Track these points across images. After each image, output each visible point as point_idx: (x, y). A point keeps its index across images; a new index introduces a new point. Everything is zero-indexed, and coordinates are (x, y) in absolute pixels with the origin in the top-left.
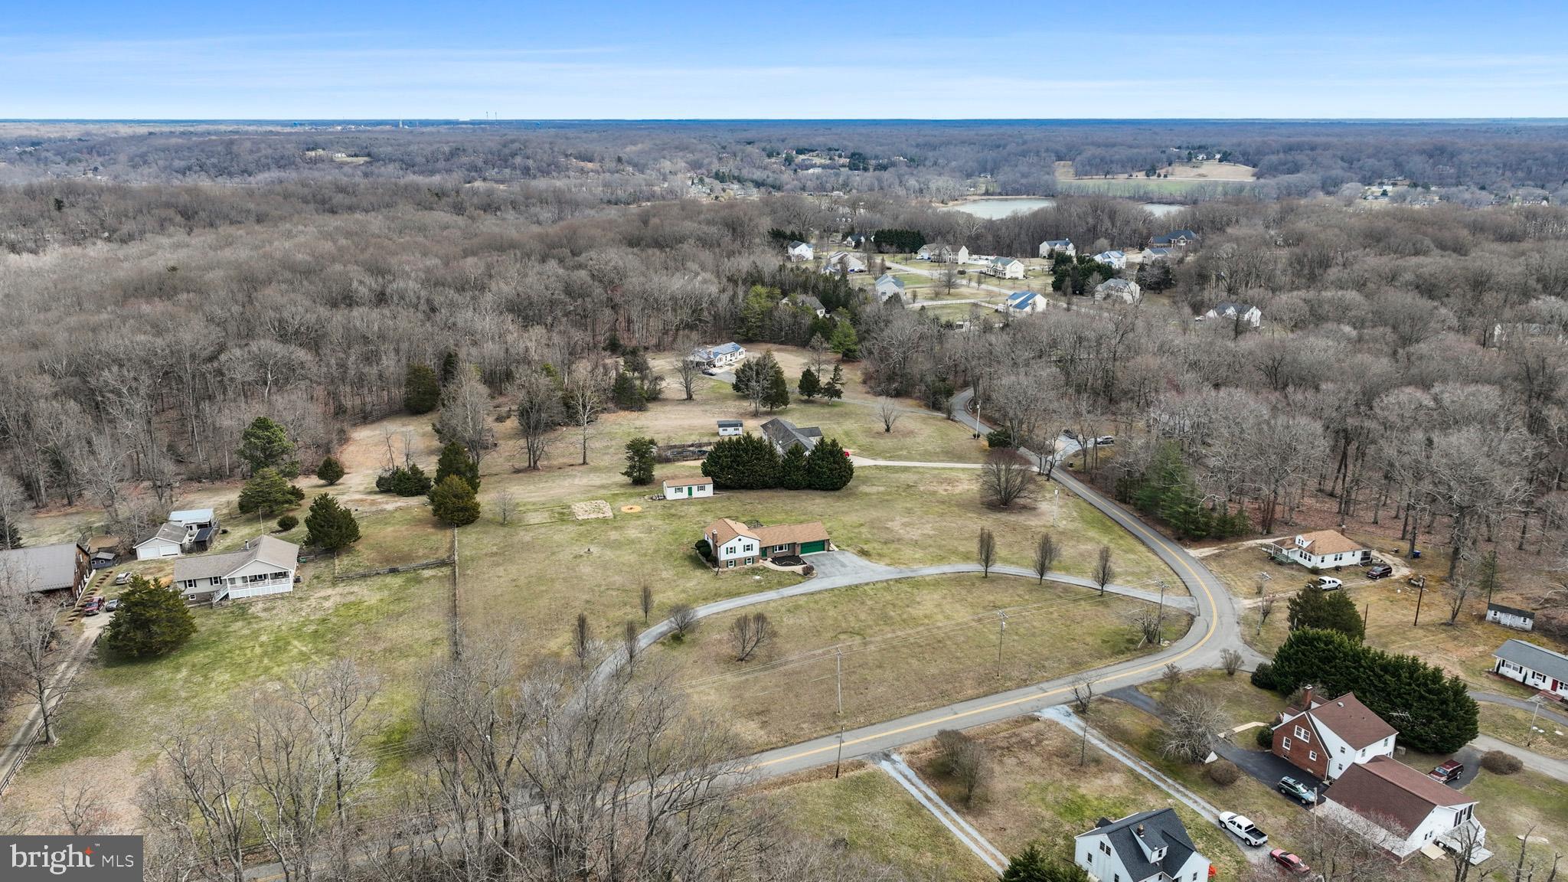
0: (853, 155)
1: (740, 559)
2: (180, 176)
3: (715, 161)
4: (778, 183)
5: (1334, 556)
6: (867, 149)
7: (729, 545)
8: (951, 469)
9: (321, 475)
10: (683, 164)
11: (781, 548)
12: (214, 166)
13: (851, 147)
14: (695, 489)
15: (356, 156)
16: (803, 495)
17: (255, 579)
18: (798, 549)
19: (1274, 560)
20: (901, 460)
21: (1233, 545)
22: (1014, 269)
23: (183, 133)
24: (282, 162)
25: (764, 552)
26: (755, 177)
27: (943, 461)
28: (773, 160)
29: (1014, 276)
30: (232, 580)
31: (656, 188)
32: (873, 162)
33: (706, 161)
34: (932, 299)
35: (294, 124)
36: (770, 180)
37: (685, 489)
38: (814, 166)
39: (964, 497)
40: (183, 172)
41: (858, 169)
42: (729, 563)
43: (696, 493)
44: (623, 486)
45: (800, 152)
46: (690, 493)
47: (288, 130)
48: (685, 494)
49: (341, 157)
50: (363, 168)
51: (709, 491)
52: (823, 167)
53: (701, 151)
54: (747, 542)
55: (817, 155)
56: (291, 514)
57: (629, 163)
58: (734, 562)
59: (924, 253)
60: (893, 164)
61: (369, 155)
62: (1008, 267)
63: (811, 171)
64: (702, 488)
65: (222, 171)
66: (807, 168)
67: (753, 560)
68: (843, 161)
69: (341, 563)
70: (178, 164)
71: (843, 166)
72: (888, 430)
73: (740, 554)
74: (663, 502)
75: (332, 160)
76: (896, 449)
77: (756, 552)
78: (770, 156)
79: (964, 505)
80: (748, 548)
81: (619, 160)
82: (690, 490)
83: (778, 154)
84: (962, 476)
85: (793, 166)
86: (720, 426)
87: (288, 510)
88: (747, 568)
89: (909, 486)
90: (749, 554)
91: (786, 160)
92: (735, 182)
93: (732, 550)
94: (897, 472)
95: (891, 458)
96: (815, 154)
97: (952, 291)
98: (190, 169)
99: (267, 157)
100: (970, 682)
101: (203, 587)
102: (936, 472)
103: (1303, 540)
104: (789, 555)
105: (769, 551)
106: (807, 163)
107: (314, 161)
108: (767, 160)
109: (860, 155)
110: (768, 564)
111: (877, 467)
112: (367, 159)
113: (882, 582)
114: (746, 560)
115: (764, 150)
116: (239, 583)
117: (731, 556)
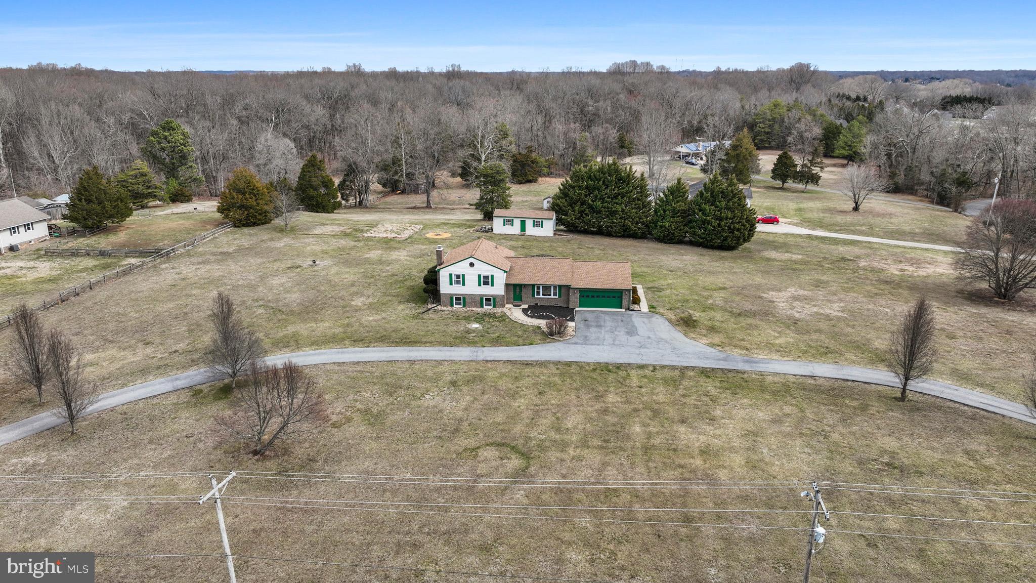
1: (472, 296)
7: (456, 269)
8: (927, 250)
11: (547, 288)
14: (529, 223)
18: (575, 298)
20: (853, 234)
25: (516, 291)
27: (918, 241)
37: (517, 222)
39: (930, 281)
42: (452, 299)
43: (531, 230)
46: (523, 229)
48: (515, 229)
51: (548, 229)
54: (486, 270)
58: (461, 300)
59: (991, 113)
64: (538, 224)
67: (493, 300)
72: (856, 209)
73: (472, 288)
76: (852, 224)
77: (498, 289)
80: (486, 281)
82: (523, 223)
84: (940, 258)
88: (483, 312)
89: (843, 259)
90: (486, 290)
93: (460, 279)
102: (900, 250)
105: (526, 294)
111: (809, 237)
113: (673, 368)
114: (481, 300)
117: (457, 290)
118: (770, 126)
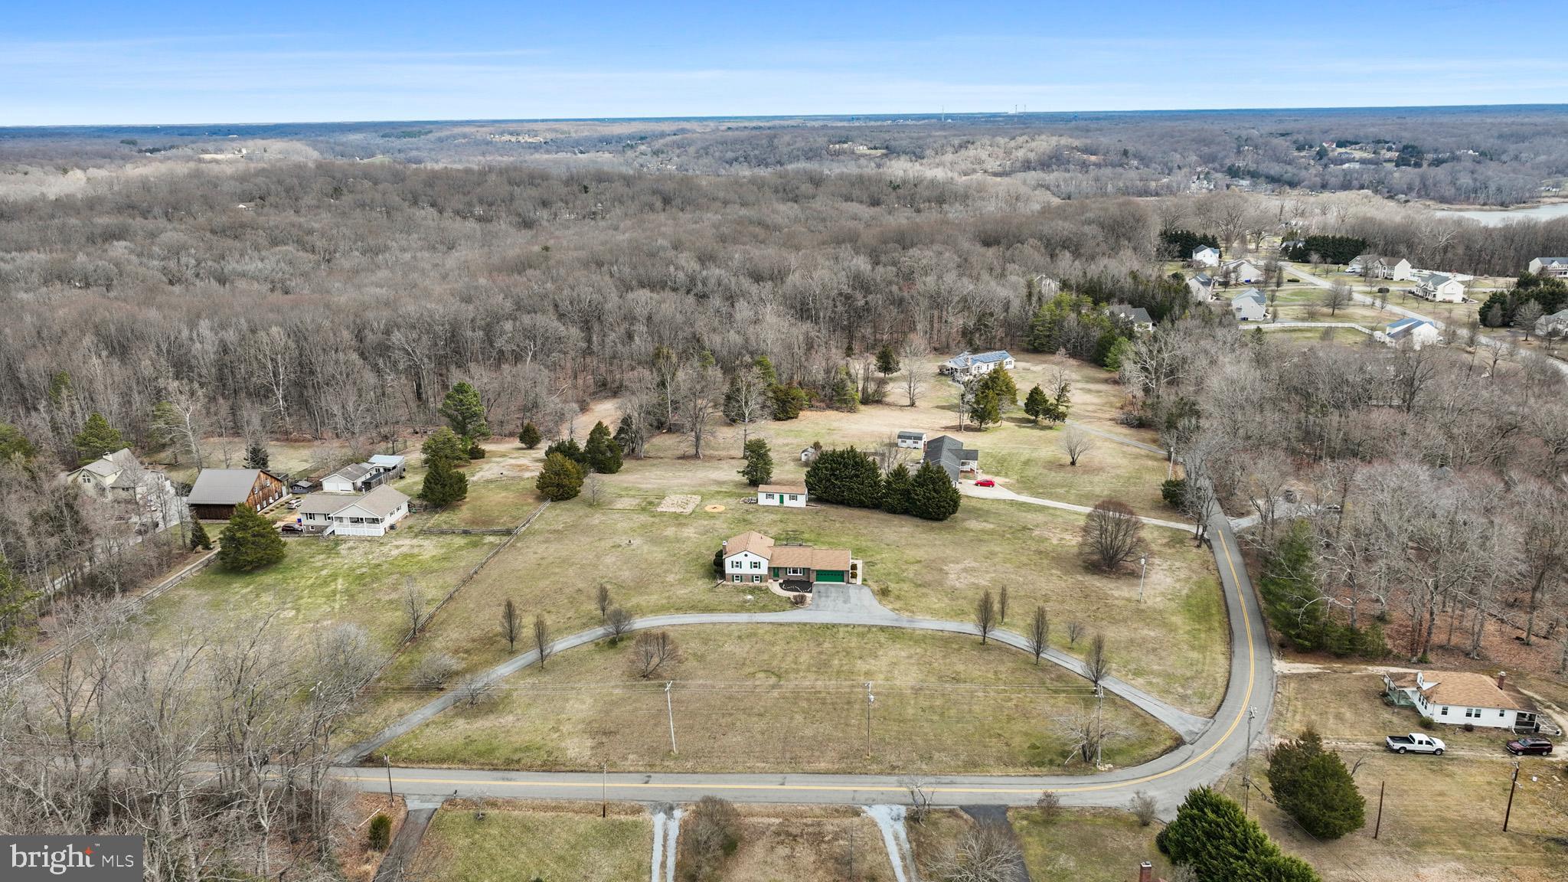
0: (1406, 148)
1: (746, 575)
2: (727, 166)
3: (1232, 155)
4: (1296, 179)
5: (1464, 710)
6: (1427, 141)
7: (736, 558)
9: (522, 440)
10: (1195, 158)
11: (795, 571)
12: (756, 157)
13: (1407, 137)
14: (786, 497)
15: (875, 148)
16: (896, 520)
17: (357, 521)
18: (813, 576)
19: (1385, 698)
20: (1049, 499)
21: (1348, 668)
22: (1448, 290)
23: (755, 128)
24: (811, 154)
25: (775, 572)
26: (1272, 172)
28: (1303, 154)
29: (1448, 298)
30: (341, 519)
31: (1153, 184)
32: (1430, 156)
33: (1220, 155)
34: (1303, 320)
35: (852, 118)
36: (1287, 177)
37: (777, 497)
38: (1353, 160)
40: (730, 163)
41: (1409, 165)
42: (733, 577)
43: (787, 502)
44: (738, 485)
45: (1340, 145)
46: (782, 501)
47: (845, 124)
48: (776, 501)
49: (862, 149)
50: (877, 160)
51: (801, 502)
52: (1363, 161)
53: (1219, 143)
54: (756, 559)
55: (1361, 149)
56: (461, 470)
57: (1135, 156)
58: (739, 578)
59: (1356, 265)
60: (1455, 158)
61: (887, 148)
62: (1440, 287)
63: (1346, 166)
64: (793, 497)
65: (762, 162)
66: (1342, 163)
67: (760, 578)
68: (1389, 155)
69: (440, 519)
70: (730, 155)
71: (1389, 161)
72: (1073, 463)
73: (746, 570)
74: (754, 506)
75: (853, 152)
76: (1060, 485)
77: (763, 570)
78: (1300, 149)
79: (1059, 560)
80: (756, 565)
81: (1125, 153)
82: (782, 497)
83: (1311, 147)
85: (1325, 160)
86: (900, 437)
87: (456, 466)
88: (753, 587)
89: (1025, 528)
90: (756, 571)
91: (1318, 153)
92: (1248, 177)
93: (739, 565)
94: (1028, 511)
95: (1037, 495)
96: (1357, 147)
97: (1336, 311)
98: (736, 159)
99: (798, 150)
100: (833, 754)
101: (319, 521)
102: (1072, 517)
103: (1427, 679)
104: (800, 582)
105: (781, 574)
106: (1343, 157)
107: (838, 153)
108: (1296, 154)
109: (1413, 147)
110: (775, 587)
111: (1012, 502)
112: (884, 151)
113: (866, 626)
114: (752, 578)
115: (1295, 142)
116: (346, 522)
117: (737, 571)
118: (1050, 329)
